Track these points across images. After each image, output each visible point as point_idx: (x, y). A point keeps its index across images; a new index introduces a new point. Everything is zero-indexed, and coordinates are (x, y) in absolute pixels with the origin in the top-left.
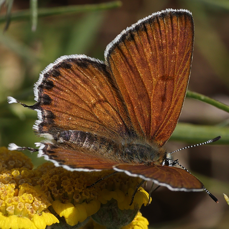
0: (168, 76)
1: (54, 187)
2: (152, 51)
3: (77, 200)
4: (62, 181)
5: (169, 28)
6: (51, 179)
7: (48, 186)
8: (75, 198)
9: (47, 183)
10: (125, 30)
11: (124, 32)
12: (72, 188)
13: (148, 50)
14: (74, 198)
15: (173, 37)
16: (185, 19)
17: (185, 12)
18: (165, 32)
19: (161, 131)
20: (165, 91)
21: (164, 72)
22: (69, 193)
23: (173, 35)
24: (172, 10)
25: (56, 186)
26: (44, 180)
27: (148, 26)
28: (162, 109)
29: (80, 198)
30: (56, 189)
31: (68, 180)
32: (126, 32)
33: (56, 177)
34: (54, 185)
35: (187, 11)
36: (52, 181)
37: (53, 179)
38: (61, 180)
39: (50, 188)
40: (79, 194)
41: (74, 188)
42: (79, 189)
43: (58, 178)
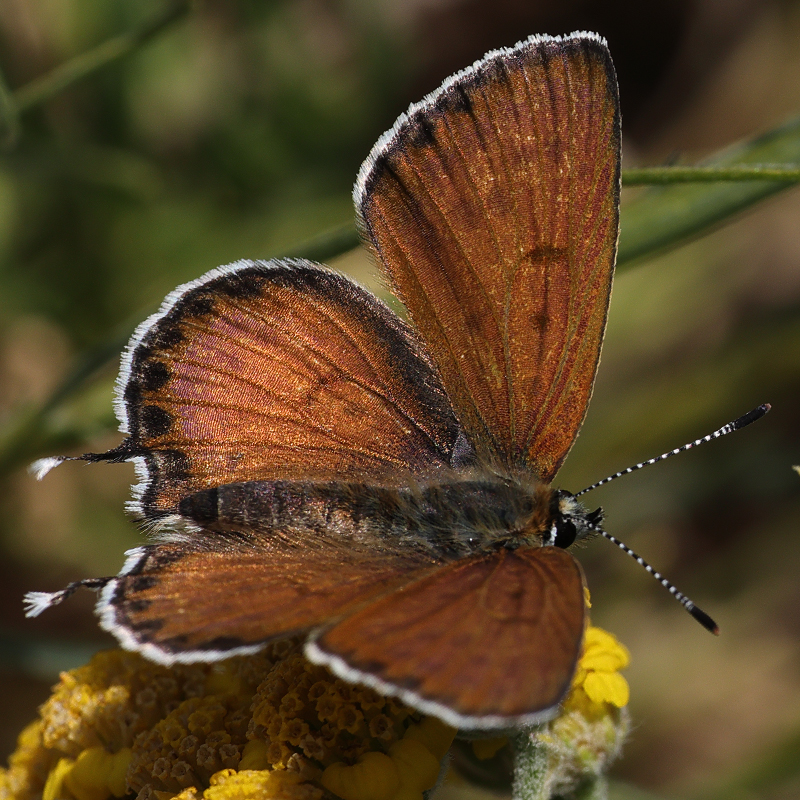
0: (551, 245)
1: (302, 733)
2: (494, 172)
3: (387, 735)
4: (315, 703)
5: (540, 94)
6: (282, 715)
7: (285, 740)
8: (378, 733)
9: (277, 731)
10: (406, 114)
11: (403, 119)
12: (353, 708)
13: (481, 171)
14: (374, 735)
15: (556, 123)
16: (588, 61)
17: (586, 39)
18: (532, 111)
19: (543, 424)
20: (545, 298)
21: (537, 237)
22: (354, 729)
23: (555, 115)
24: (546, 38)
25: (305, 727)
26: (264, 724)
27: (475, 96)
28: (541, 354)
29: (390, 724)
30: (310, 738)
31: (331, 692)
32: (409, 119)
33: (292, 700)
34: (299, 730)
35: (590, 36)
36: (288, 719)
37: (286, 710)
38: (311, 698)
39: (293, 743)
40: (384, 715)
41: (358, 706)
42: (374, 701)
43: (298, 702)
